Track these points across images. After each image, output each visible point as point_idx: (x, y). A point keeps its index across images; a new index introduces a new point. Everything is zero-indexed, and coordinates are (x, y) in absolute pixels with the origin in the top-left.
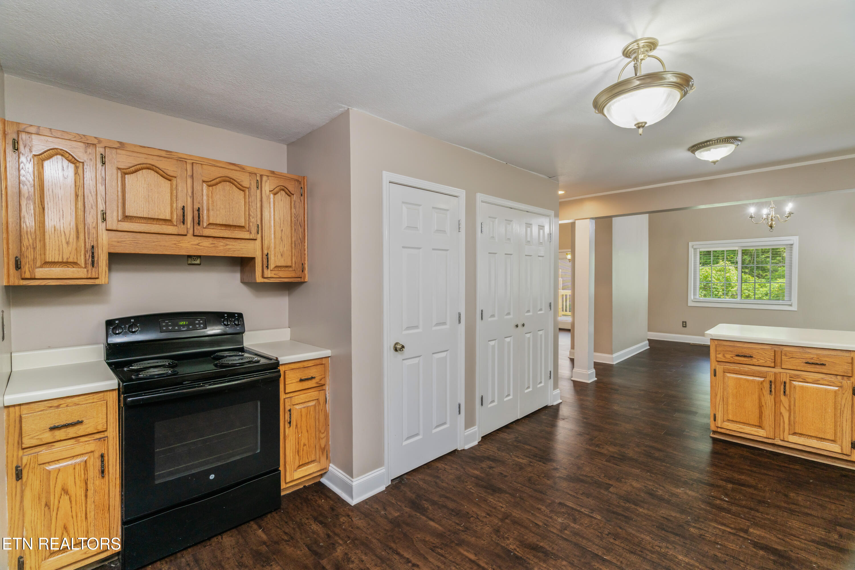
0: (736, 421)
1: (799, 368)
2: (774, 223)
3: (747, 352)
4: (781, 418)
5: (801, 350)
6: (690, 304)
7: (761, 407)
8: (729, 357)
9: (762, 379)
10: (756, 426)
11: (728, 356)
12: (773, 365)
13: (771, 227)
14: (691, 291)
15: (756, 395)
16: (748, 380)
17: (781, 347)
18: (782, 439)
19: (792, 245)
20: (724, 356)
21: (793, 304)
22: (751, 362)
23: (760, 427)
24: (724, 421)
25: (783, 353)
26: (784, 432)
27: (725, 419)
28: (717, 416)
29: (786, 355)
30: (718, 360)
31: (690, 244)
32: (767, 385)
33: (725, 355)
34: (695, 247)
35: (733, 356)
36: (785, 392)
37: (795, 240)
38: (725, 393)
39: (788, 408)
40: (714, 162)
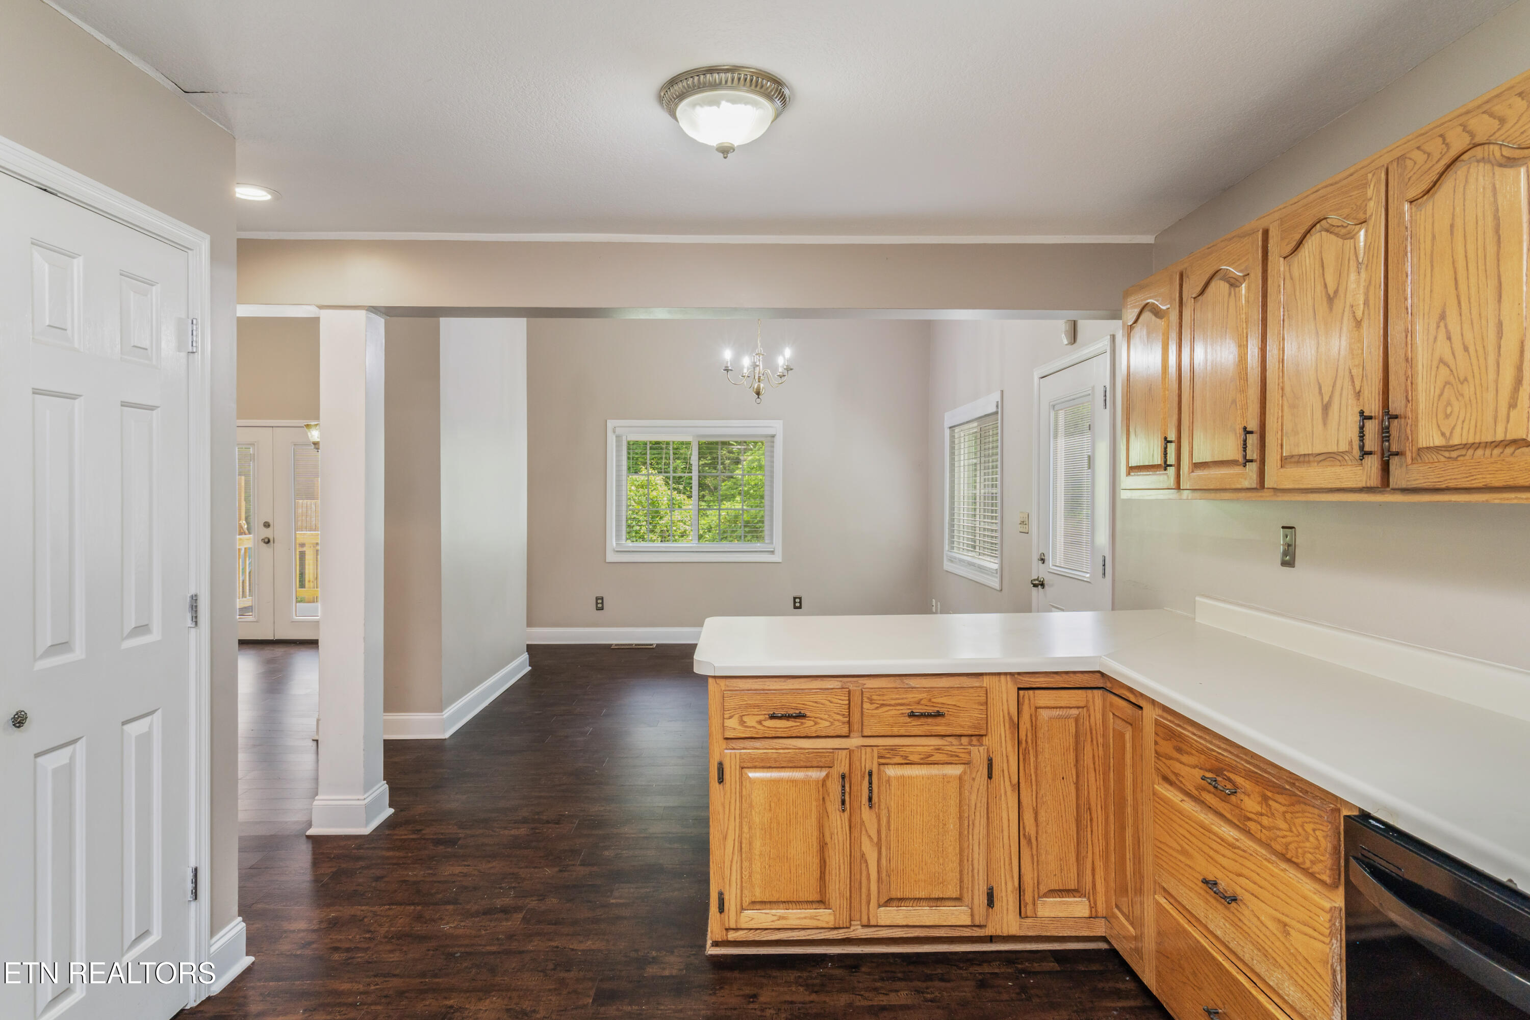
0: (770, 902)
1: (896, 731)
2: (762, 385)
3: (793, 703)
4: (864, 866)
5: (897, 683)
6: (611, 557)
7: (823, 847)
8: (754, 724)
9: (823, 774)
10: (812, 902)
11: (751, 721)
12: (845, 730)
13: (758, 393)
15: (813, 820)
16: (794, 782)
17: (861, 680)
18: (865, 922)
19: (773, 436)
20: (742, 722)
21: (776, 552)
22: (803, 731)
23: (822, 902)
24: (743, 909)
25: (866, 695)
26: (869, 903)
27: (746, 900)
28: (726, 897)
29: (871, 701)
30: (729, 734)
31: (611, 424)
32: (834, 787)
33: (745, 719)
34: (618, 431)
35: (762, 717)
36: (870, 799)
37: (776, 427)
38: (746, 829)
39: (875, 840)
40: (725, 151)
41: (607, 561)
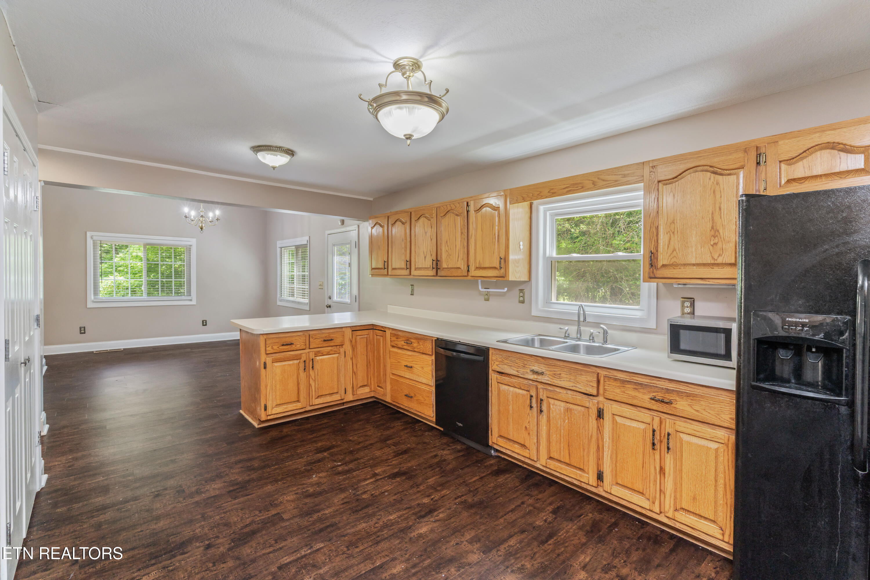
0: (282, 404)
1: (320, 346)
3: (288, 340)
4: (310, 388)
5: (319, 332)
6: (90, 305)
7: (298, 384)
8: (276, 348)
9: (298, 361)
10: (295, 401)
11: (275, 347)
12: (304, 347)
13: (202, 229)
14: (90, 290)
15: (296, 376)
16: (290, 365)
17: (309, 332)
18: (311, 404)
19: (190, 245)
20: (272, 348)
21: (193, 300)
22: (292, 349)
23: (298, 401)
24: (273, 408)
25: (311, 336)
26: (312, 398)
27: (274, 405)
28: (268, 405)
29: (312, 338)
30: (267, 353)
31: (89, 234)
32: (302, 365)
33: (273, 347)
34: (95, 238)
35: (279, 346)
36: (313, 367)
37: (193, 242)
38: (274, 382)
39: (314, 379)
40: (274, 168)
41: (88, 307)
